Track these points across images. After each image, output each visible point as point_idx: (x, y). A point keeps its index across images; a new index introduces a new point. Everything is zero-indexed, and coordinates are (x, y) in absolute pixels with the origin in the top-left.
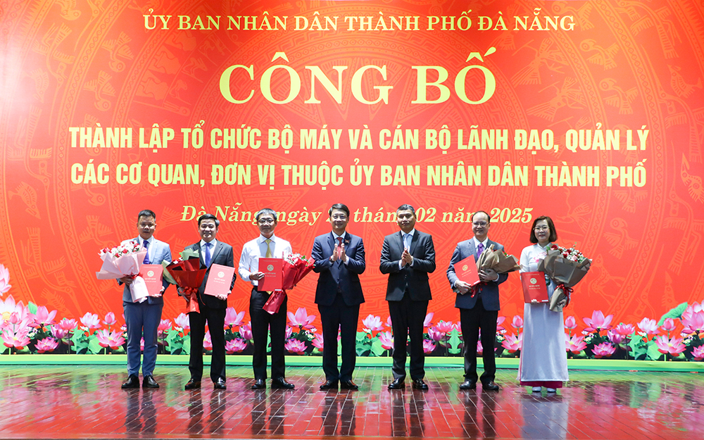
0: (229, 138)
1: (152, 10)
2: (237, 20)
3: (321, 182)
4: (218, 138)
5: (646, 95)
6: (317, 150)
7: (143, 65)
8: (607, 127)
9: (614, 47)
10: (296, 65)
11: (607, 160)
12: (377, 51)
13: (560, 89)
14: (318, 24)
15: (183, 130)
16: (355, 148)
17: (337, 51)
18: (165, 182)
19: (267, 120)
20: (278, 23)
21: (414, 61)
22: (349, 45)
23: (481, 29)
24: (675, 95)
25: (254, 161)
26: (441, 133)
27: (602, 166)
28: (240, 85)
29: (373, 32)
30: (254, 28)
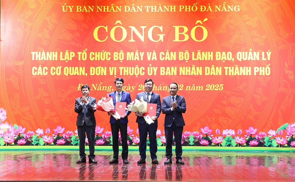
0: (97, 56)
1: (65, 4)
2: (100, 8)
3: (136, 74)
5: (270, 38)
7: (62, 26)
8: (254, 51)
9: (256, 18)
10: (125, 26)
12: (158, 20)
13: (234, 35)
14: (134, 9)
15: (78, 53)
16: (150, 60)
17: (142, 20)
18: (71, 74)
19: (113, 48)
20: (117, 9)
21: (174, 24)
22: (147, 18)
23: (201, 10)
24: (282, 37)
25: (108, 66)
26: (185, 53)
27: (252, 67)
28: (102, 34)
29: (157, 12)
30: (108, 11)
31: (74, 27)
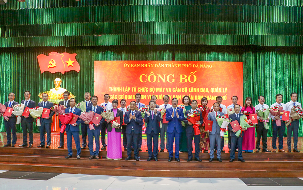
0: (142, 89)
1: (126, 63)
2: (143, 65)
3: (161, 99)
4: (139, 90)
5: (227, 81)
6: (160, 92)
7: (124, 74)
8: (219, 88)
10: (155, 74)
11: (219, 94)
12: (172, 71)
13: (209, 80)
14: (160, 66)
15: (132, 88)
16: (168, 92)
17: (164, 71)
18: (128, 99)
19: (149, 86)
20: (152, 66)
21: (180, 74)
22: (166, 70)
23: (193, 67)
24: (232, 81)
25: (147, 94)
26: (185, 89)
28: (144, 78)
29: (171, 68)
30: (147, 67)
31: (130, 75)
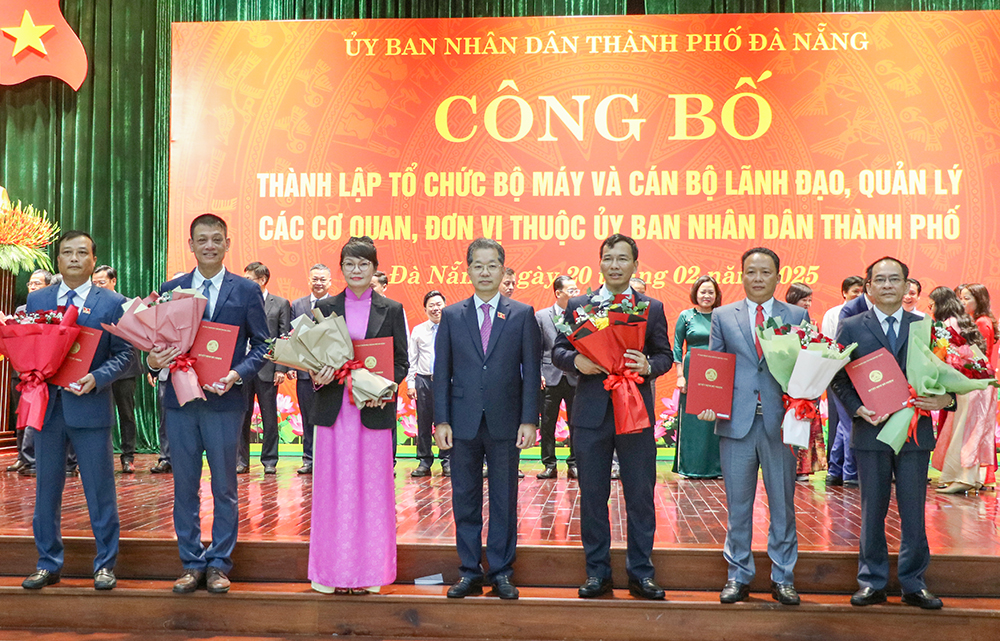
0: (447, 183)
1: (355, 33)
2: (456, 42)
3: (559, 236)
4: (434, 184)
5: (958, 128)
6: (553, 197)
7: (344, 98)
8: (911, 165)
9: (918, 70)
10: (527, 95)
11: (910, 206)
12: (624, 76)
13: (851, 120)
14: (555, 46)
15: (391, 175)
16: (600, 194)
17: (579, 77)
19: (492, 161)
20: (506, 46)
21: (671, 89)
22: (592, 70)
23: (753, 48)
24: (994, 127)
25: (477, 211)
26: (706, 175)
27: (905, 214)
28: (460, 119)
29: (620, 55)
30: (477, 52)
31: (379, 99)
